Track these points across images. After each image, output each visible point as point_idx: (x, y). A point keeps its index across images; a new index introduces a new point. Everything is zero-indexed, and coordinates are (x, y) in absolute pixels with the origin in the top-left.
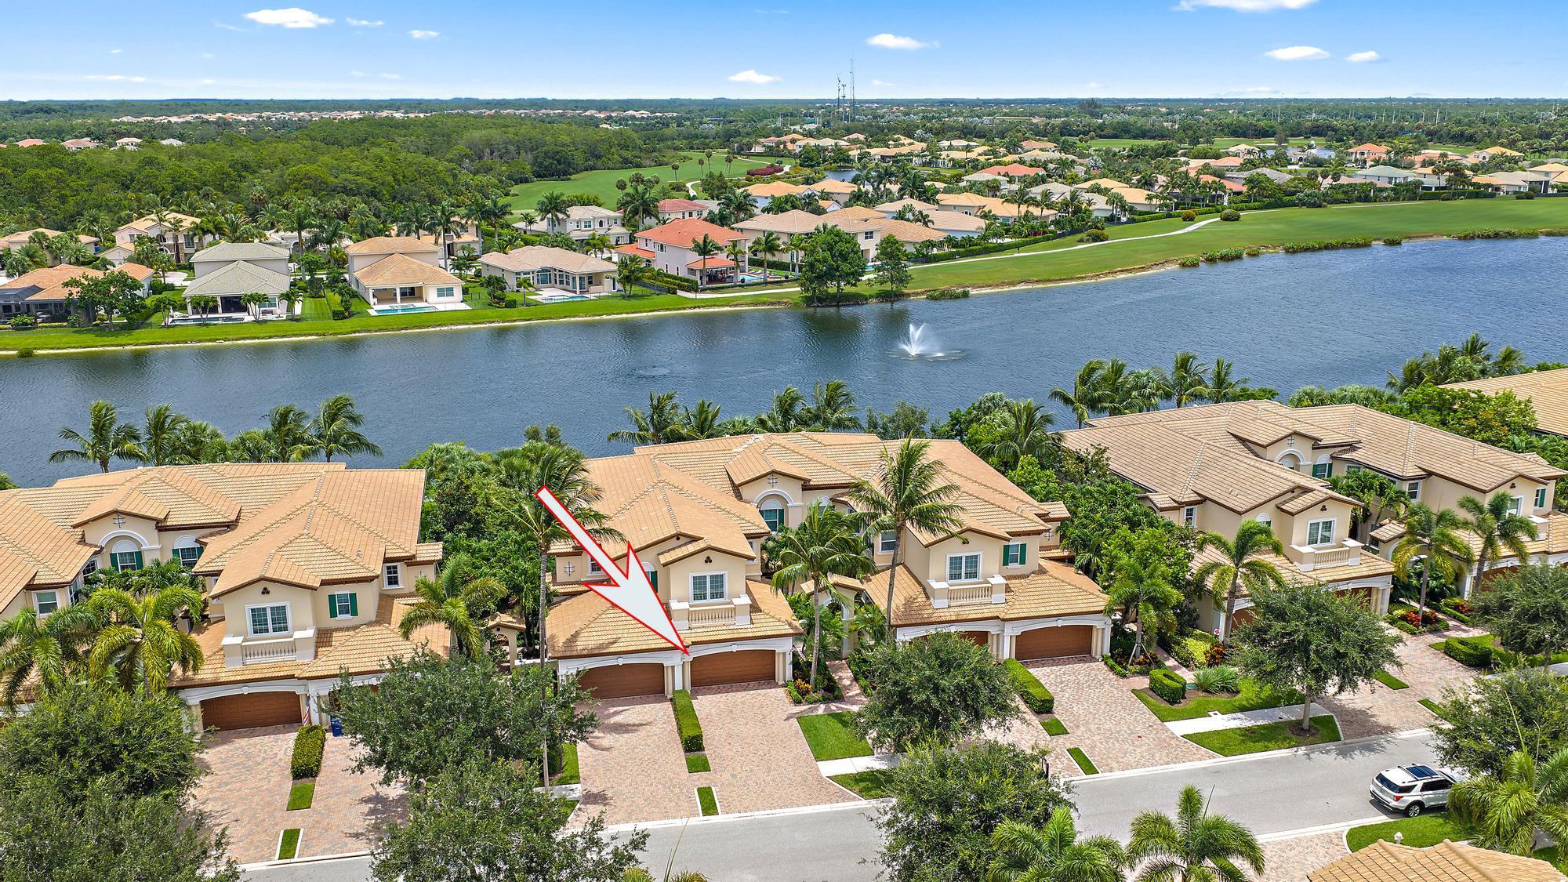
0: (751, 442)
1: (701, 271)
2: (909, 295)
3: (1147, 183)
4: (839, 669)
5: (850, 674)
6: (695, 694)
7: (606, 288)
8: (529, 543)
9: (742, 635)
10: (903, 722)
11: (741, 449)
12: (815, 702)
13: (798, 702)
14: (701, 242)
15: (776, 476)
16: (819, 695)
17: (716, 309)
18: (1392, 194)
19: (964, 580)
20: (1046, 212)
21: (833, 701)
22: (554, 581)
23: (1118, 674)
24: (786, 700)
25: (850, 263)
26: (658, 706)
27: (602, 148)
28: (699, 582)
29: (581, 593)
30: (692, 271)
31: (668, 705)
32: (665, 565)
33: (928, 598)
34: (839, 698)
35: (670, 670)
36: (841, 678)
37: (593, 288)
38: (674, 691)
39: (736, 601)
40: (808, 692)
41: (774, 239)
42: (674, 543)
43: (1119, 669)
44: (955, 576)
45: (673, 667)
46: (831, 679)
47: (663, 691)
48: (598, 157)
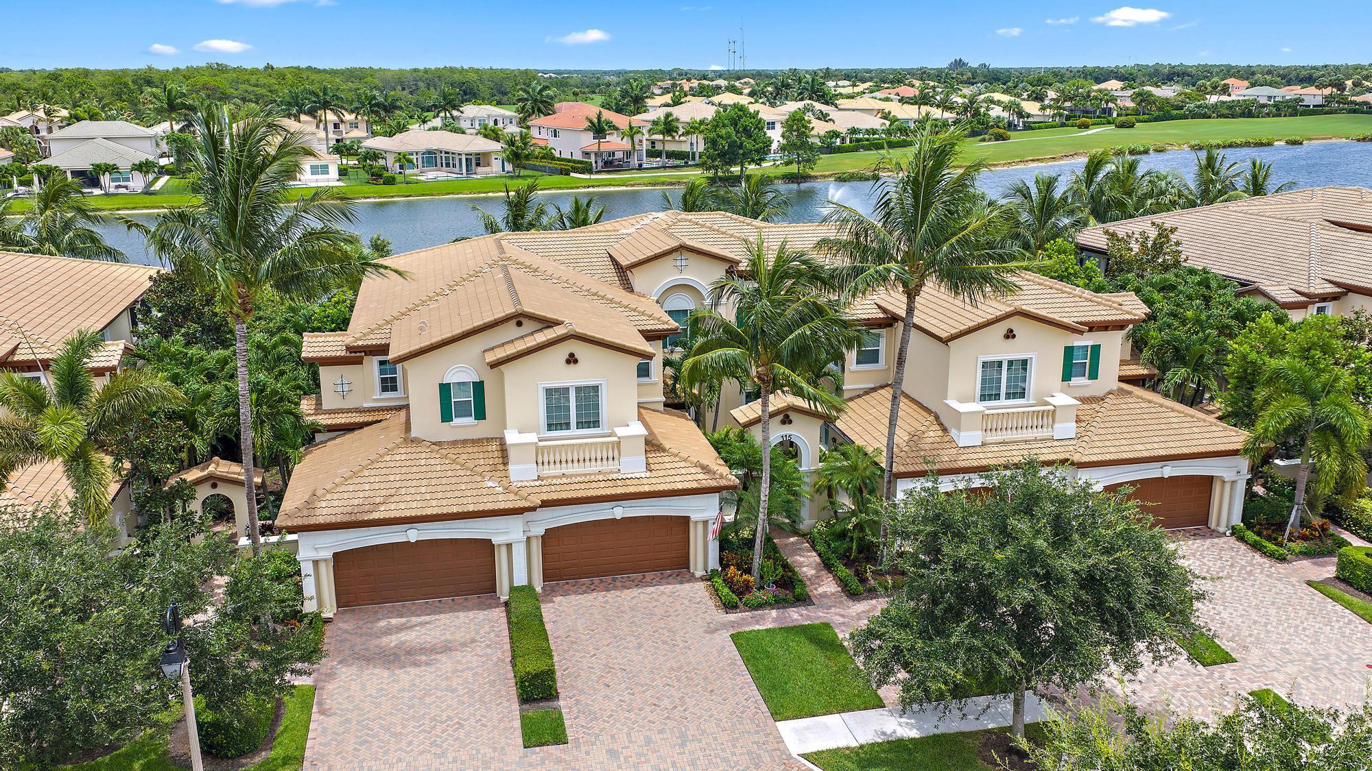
0: (647, 221)
1: (596, 154)
2: (816, 177)
3: (1039, 98)
4: (796, 550)
5: (814, 558)
6: (549, 593)
7: (496, 167)
8: (282, 349)
9: (632, 490)
10: (970, 649)
11: (632, 230)
12: (760, 606)
13: (730, 607)
14: (596, 121)
15: (686, 254)
16: (768, 594)
17: (612, 189)
18: (1274, 110)
19: (1003, 402)
20: (947, 115)
21: (793, 605)
22: (318, 408)
23: (1271, 555)
24: (711, 603)
25: (755, 140)
26: (481, 615)
27: (508, 85)
28: (556, 398)
29: (361, 426)
30: (587, 154)
31: (499, 614)
32: (494, 365)
33: (945, 430)
34: (803, 600)
35: (504, 551)
36: (801, 565)
37: (480, 169)
38: (513, 589)
39: (621, 431)
40: (747, 588)
41: (672, 120)
42: (511, 331)
43: (1271, 546)
44: (989, 394)
45: (509, 546)
46: (786, 566)
47: (492, 589)
48: (504, 94)
